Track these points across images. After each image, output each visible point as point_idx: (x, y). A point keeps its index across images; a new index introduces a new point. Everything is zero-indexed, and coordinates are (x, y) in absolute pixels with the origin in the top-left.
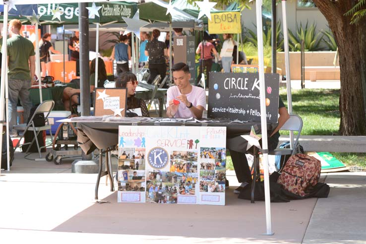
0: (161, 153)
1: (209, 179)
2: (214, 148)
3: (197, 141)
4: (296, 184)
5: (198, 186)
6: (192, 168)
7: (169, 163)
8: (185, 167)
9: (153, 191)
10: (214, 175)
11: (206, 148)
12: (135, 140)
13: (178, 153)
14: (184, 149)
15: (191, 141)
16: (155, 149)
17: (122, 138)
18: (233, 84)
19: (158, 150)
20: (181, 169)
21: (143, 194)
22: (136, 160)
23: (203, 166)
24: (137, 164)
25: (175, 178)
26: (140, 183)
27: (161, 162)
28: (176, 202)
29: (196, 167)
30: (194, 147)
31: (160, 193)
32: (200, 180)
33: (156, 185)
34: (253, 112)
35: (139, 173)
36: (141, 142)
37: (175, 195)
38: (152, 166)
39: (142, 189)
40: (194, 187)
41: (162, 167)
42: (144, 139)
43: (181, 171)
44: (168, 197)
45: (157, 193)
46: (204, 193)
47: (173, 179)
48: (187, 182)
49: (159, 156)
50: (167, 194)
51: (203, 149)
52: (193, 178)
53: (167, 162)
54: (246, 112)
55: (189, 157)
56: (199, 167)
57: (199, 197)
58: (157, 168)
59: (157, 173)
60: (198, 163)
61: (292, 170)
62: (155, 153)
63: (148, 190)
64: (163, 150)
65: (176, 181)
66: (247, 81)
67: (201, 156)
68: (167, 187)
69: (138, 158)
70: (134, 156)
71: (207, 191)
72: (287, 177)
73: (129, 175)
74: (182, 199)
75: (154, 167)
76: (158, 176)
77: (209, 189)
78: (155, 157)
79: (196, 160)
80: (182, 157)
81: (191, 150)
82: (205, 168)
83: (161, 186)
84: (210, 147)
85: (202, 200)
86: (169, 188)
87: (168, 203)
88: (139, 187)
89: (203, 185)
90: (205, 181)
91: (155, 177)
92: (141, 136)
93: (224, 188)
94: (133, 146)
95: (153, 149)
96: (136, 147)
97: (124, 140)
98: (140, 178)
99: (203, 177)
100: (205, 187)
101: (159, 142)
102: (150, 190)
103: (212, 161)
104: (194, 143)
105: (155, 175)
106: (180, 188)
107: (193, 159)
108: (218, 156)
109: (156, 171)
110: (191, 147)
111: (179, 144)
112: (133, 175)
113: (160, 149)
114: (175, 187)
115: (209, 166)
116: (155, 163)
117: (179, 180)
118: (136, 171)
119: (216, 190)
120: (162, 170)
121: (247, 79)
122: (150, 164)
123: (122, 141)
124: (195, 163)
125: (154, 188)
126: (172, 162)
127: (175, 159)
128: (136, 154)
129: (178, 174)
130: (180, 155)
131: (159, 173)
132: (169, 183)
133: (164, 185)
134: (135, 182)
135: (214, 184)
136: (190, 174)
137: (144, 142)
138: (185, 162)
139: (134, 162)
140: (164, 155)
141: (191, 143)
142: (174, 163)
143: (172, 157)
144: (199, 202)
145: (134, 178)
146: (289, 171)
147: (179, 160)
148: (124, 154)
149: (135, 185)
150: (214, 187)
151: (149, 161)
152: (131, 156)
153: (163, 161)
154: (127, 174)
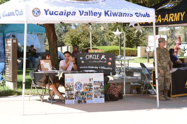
0: (80, 84)
1: (97, 93)
2: (99, 81)
3: (92, 79)
4: (117, 94)
5: (93, 96)
6: (91, 89)
7: (83, 88)
8: (89, 89)
9: (77, 99)
10: (99, 91)
11: (96, 81)
12: (70, 79)
13: (86, 84)
14: (88, 82)
15: (90, 79)
16: (77, 82)
17: (66, 79)
18: (91, 57)
19: (79, 83)
20: (87, 90)
21: (74, 100)
22: (71, 87)
23: (95, 89)
24: (71, 89)
25: (85, 93)
26: (72, 96)
27: (80, 88)
28: (86, 103)
29: (92, 89)
30: (91, 81)
31: (80, 100)
32: (94, 94)
33: (78, 97)
34: (102, 67)
35: (72, 92)
36: (72, 80)
37: (85, 100)
38: (76, 89)
39: (73, 99)
40: (92, 96)
41: (80, 90)
42: (73, 79)
43: (87, 91)
44: (83, 101)
45: (79, 100)
46: (96, 99)
47: (84, 94)
48: (89, 95)
49: (79, 85)
50: (83, 100)
51: (94, 82)
52: (92, 93)
53: (82, 87)
54: (99, 68)
55: (90, 85)
56: (93, 89)
57: (94, 100)
58: (78, 90)
59: (78, 92)
60: (93, 87)
61: (114, 89)
62: (77, 84)
63: (75, 99)
64: (80, 83)
65: (86, 94)
66: (98, 56)
67: (94, 85)
68: (82, 97)
69: (72, 86)
70: (70, 86)
71: (97, 98)
72: (113, 92)
73: (69, 93)
74: (88, 101)
75: (77, 90)
76: (79, 93)
77: (98, 97)
78: (78, 86)
79: (92, 86)
80: (88, 85)
81: (90, 83)
82: (96, 89)
83: (80, 97)
84: (97, 81)
85: (95, 101)
86: (83, 97)
87: (83, 103)
88: (72, 98)
89: (95, 96)
90: (96, 94)
91: (78, 94)
92: (72, 78)
93: (104, 96)
94: (70, 82)
95: (77, 83)
96: (71, 82)
97: (67, 79)
98: (72, 94)
99: (95, 92)
100: (96, 96)
101: (79, 80)
102: (76, 99)
103: (99, 86)
104: (91, 79)
105: (77, 93)
106: (87, 97)
107: (91, 86)
108: (101, 84)
109: (78, 91)
110: (90, 81)
111: (86, 80)
112: (70, 93)
113: (79, 82)
114: (85, 97)
115: (97, 88)
116: (78, 88)
117: (87, 94)
118: (71, 91)
119: (101, 97)
120: (80, 91)
121: (99, 55)
122: (76, 88)
123: (66, 80)
124: (92, 87)
125: (78, 98)
126: (84, 87)
127: (85, 86)
128: (71, 85)
129: (86, 92)
130: (87, 84)
131: (79, 92)
132: (83, 96)
133: (81, 96)
134: (71, 96)
135: (100, 95)
136: (90, 92)
137: (73, 80)
138: (89, 87)
139: (70, 88)
140: (81, 85)
141: (90, 80)
142: (85, 88)
143: (84, 86)
144: (94, 102)
145: (71, 94)
146: (113, 89)
147: (87, 86)
148: (67, 85)
149: (71, 97)
150: (100, 96)
151: (75, 87)
152: (69, 86)
153: (81, 87)
154: (68, 93)
